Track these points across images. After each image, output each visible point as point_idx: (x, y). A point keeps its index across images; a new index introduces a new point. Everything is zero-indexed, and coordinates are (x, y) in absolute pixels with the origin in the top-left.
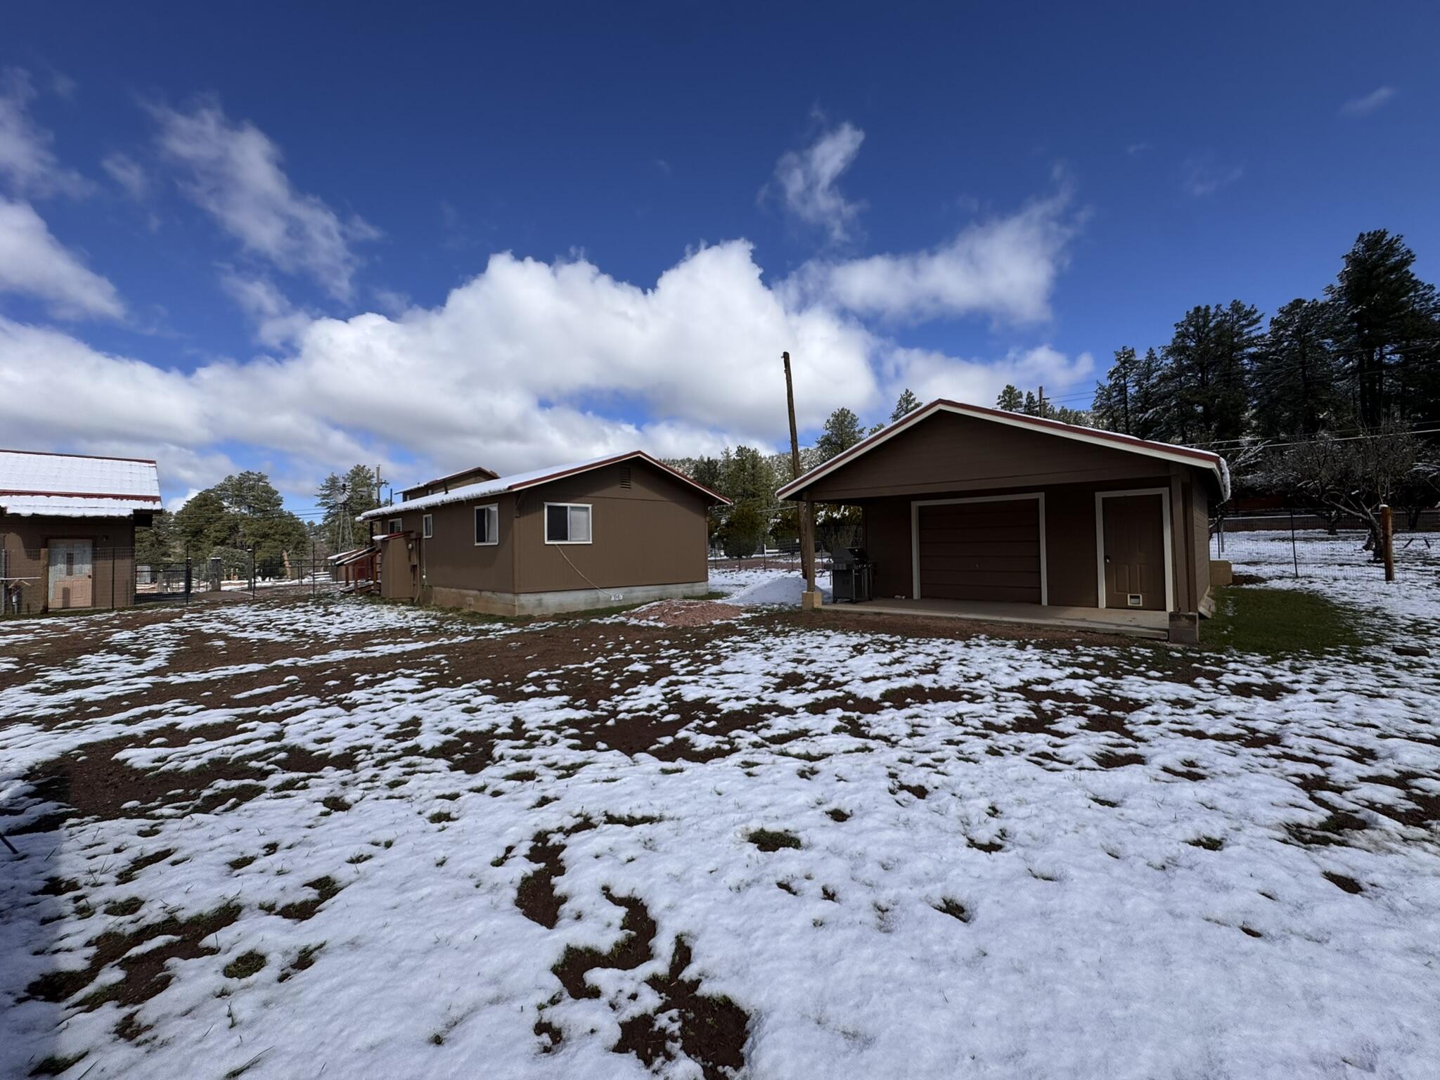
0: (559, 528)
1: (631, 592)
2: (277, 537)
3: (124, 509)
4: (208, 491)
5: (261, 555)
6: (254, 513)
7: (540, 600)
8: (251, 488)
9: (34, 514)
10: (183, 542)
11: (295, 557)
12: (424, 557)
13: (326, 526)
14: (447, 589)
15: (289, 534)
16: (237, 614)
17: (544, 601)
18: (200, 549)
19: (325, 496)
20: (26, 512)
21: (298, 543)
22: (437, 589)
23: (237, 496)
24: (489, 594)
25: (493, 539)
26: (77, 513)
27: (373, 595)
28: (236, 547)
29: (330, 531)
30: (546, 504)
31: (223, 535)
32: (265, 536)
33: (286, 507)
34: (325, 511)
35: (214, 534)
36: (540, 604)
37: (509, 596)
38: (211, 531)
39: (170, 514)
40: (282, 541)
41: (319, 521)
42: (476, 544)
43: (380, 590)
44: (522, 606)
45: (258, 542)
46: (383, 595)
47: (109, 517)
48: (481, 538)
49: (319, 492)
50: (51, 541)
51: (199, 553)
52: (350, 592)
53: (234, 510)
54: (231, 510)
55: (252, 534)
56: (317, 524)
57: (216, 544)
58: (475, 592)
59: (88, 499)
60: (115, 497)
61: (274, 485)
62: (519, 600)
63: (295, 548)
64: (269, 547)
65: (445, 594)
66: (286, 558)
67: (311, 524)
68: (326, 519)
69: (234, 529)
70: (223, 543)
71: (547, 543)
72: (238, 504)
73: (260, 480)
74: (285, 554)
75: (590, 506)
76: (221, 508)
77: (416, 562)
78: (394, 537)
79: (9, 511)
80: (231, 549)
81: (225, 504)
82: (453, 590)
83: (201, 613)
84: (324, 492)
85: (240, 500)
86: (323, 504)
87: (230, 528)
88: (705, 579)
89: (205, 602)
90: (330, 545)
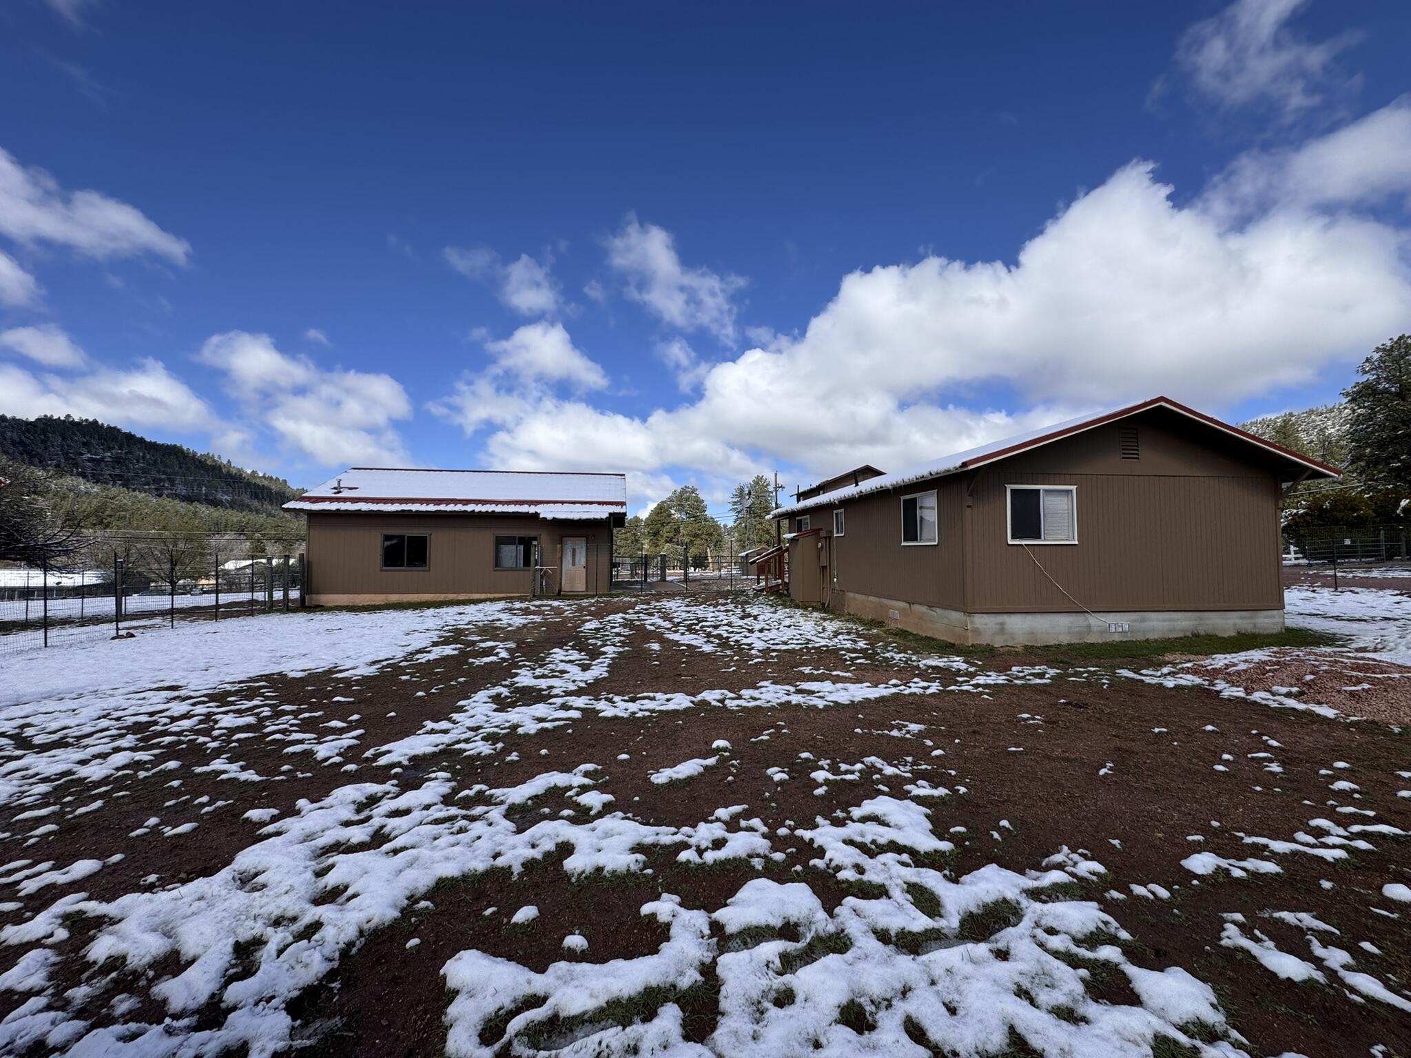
0: (1028, 522)
1: (1143, 620)
2: (703, 536)
3: (602, 513)
4: (663, 502)
5: (693, 551)
6: (689, 518)
7: (1002, 624)
8: (687, 499)
9: (554, 518)
10: (648, 541)
11: (715, 553)
12: (834, 556)
13: (735, 527)
14: (863, 597)
15: (711, 535)
16: (674, 608)
17: (1007, 626)
18: (658, 545)
19: (735, 503)
20: (549, 516)
21: (717, 541)
22: (851, 595)
23: (679, 505)
24: (924, 609)
25: (930, 536)
26: (576, 516)
27: (782, 594)
28: (678, 545)
29: (738, 531)
30: (1009, 487)
31: (671, 535)
32: (696, 536)
33: (709, 513)
34: (734, 514)
35: (666, 534)
36: (1002, 629)
37: (956, 616)
38: (664, 532)
39: (642, 520)
40: (707, 540)
41: (730, 524)
42: (903, 544)
43: (787, 590)
44: (977, 632)
45: (691, 541)
46: (792, 597)
47: (595, 520)
48: (911, 534)
49: (731, 500)
50: (564, 539)
51: (658, 548)
52: (762, 591)
53: (677, 516)
54: (675, 516)
55: (688, 534)
56: (729, 526)
57: (667, 542)
58: (903, 605)
59: (584, 506)
60: (599, 503)
61: (702, 497)
62: (972, 623)
63: (715, 546)
64: (699, 544)
65: (858, 601)
66: (709, 555)
67: (725, 526)
68: (735, 522)
69: (677, 531)
70: (670, 541)
71: (1010, 543)
72: (679, 511)
73: (693, 492)
74: (708, 550)
75: (1074, 487)
76: (670, 515)
77: (824, 562)
78: (804, 535)
79: (541, 516)
80: (676, 546)
81: (673, 512)
82: (871, 598)
83: (649, 604)
84: (734, 500)
85: (681, 508)
86: (734, 509)
87: (675, 529)
88: (1280, 605)
89: (654, 592)
90: (738, 543)
